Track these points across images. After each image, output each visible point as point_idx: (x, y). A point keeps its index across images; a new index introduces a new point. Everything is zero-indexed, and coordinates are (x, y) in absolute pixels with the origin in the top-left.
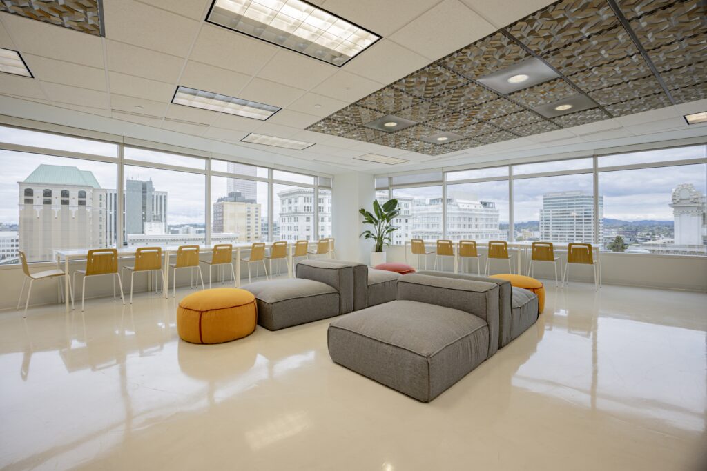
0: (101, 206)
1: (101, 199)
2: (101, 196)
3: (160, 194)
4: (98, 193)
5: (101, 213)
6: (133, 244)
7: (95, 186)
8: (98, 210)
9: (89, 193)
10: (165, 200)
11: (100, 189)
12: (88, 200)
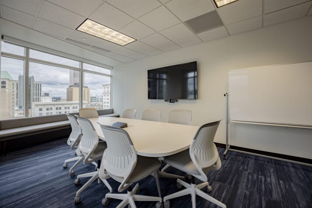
0: (13, 88)
1: (13, 85)
2: (13, 83)
3: (38, 83)
4: (12, 82)
5: (13, 92)
6: (37, 106)
7: (11, 79)
8: (12, 91)
9: (7, 82)
10: (40, 86)
11: (13, 81)
12: (7, 85)
